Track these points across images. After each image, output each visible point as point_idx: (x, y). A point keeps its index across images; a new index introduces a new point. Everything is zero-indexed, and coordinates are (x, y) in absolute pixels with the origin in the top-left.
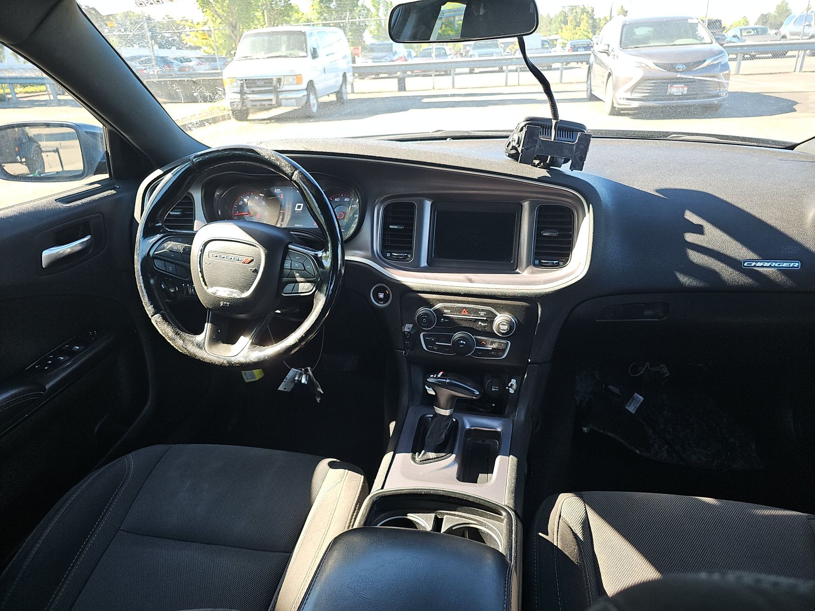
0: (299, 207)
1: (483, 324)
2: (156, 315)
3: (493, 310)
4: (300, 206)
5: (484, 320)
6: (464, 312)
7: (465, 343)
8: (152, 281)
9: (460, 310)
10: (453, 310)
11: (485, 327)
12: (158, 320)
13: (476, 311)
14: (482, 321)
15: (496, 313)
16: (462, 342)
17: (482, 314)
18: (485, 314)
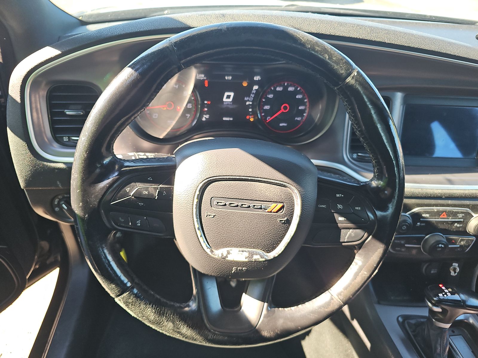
0: (228, 97)
1: (458, 225)
2: (125, 295)
3: (470, 211)
4: (230, 96)
5: (461, 221)
6: (444, 215)
7: (443, 246)
8: (122, 254)
9: (439, 213)
10: (431, 213)
11: (459, 227)
12: (130, 301)
13: (455, 214)
14: (458, 222)
15: (473, 214)
16: (440, 245)
17: (460, 216)
18: (463, 216)
